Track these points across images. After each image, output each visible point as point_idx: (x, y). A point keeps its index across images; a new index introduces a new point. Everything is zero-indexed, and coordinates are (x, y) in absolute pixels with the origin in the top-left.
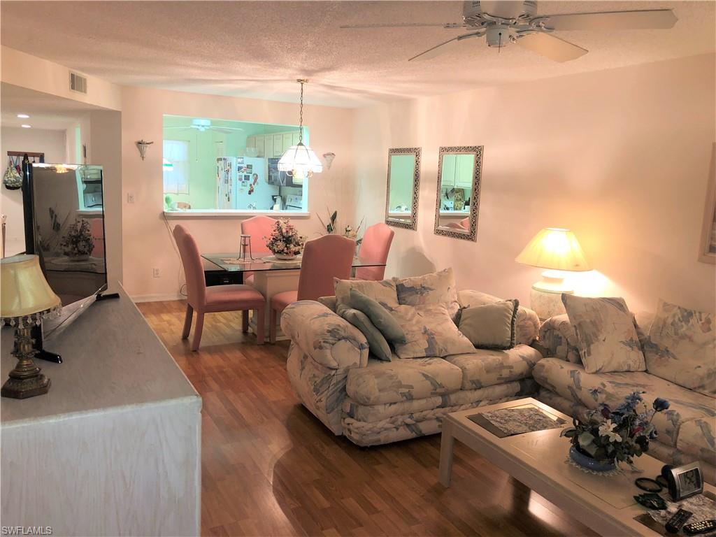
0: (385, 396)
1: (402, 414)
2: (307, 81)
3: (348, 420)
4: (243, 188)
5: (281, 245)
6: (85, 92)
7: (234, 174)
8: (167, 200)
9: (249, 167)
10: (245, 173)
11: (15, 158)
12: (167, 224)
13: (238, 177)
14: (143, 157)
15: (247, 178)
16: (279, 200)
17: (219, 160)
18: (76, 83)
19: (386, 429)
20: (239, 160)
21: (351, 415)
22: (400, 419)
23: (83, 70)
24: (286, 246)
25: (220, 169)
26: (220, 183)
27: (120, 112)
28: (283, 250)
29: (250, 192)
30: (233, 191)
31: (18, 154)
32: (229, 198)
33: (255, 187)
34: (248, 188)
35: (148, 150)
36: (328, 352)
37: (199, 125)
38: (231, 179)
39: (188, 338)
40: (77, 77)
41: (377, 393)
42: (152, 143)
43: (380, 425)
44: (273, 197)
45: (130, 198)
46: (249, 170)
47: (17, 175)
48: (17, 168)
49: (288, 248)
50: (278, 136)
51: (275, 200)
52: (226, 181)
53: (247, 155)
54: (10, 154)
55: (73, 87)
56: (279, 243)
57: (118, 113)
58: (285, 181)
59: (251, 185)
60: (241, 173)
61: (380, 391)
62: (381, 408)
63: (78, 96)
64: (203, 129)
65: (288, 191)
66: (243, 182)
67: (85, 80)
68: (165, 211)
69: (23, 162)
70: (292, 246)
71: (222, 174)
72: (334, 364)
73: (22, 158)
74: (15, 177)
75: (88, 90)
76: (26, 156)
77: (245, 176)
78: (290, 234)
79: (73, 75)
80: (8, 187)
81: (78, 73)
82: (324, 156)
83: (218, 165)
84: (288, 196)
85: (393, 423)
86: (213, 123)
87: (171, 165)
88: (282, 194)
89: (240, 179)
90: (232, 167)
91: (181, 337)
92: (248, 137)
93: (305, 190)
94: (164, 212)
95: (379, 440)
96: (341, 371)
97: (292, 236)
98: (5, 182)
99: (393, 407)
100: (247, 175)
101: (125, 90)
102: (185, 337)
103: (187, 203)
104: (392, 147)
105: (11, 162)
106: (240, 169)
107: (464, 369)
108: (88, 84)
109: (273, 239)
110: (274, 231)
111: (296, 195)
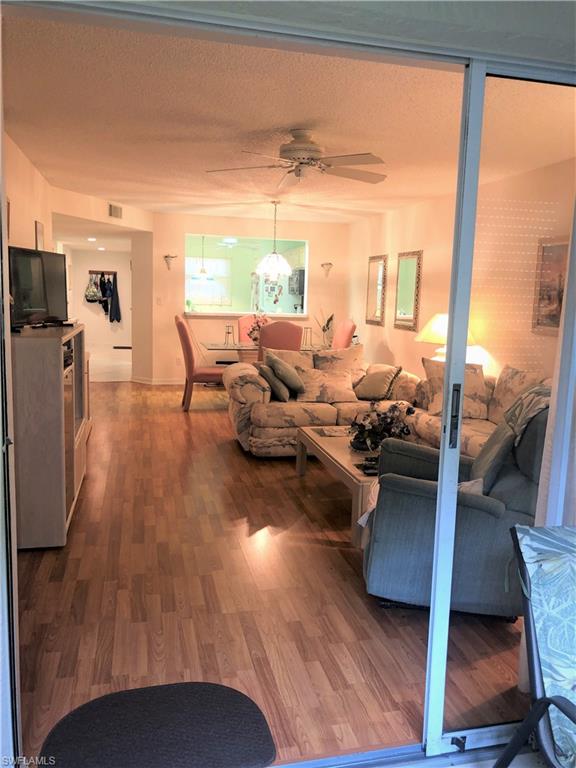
0: (271, 421)
1: (288, 436)
2: (279, 203)
3: (251, 438)
4: (269, 298)
5: (256, 334)
6: (121, 218)
7: (262, 286)
8: (188, 303)
11: (94, 276)
13: (265, 289)
14: (169, 268)
15: (273, 289)
16: (299, 309)
17: (253, 274)
18: (113, 211)
19: (274, 445)
21: (252, 435)
22: (286, 439)
23: (119, 201)
29: (275, 302)
30: (260, 302)
31: (97, 273)
32: (258, 308)
33: (279, 297)
34: (274, 299)
35: (173, 262)
36: (238, 391)
37: (227, 243)
38: (259, 291)
40: (114, 206)
41: (266, 418)
42: (176, 257)
43: (270, 441)
44: (294, 305)
45: (158, 300)
47: (95, 290)
48: (95, 284)
51: (296, 309)
54: (91, 272)
55: (111, 215)
56: (255, 332)
57: (150, 234)
59: (276, 296)
60: (267, 285)
61: (269, 416)
62: (271, 430)
63: (114, 221)
64: (231, 247)
66: (269, 293)
67: (120, 209)
68: (187, 311)
69: (101, 279)
72: (243, 400)
73: (100, 276)
74: (93, 292)
75: (123, 216)
76: (103, 274)
77: (271, 287)
79: (111, 206)
80: (89, 301)
81: (114, 204)
82: (322, 265)
83: (252, 278)
85: (280, 441)
86: (239, 241)
89: (267, 291)
90: (260, 279)
94: (185, 313)
95: (270, 453)
96: (248, 405)
98: (86, 296)
99: (280, 430)
101: (157, 216)
104: (370, 256)
105: (91, 279)
107: (339, 410)
108: (123, 211)
110: (254, 323)
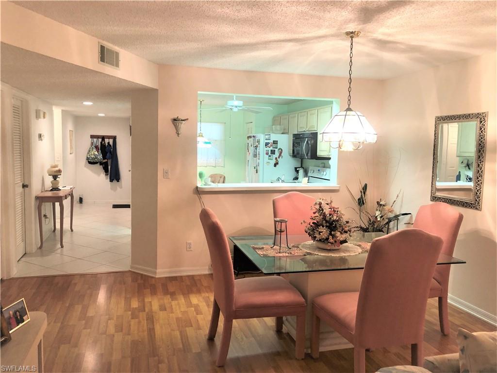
4: (269, 161)
5: (324, 232)
6: (117, 65)
7: (262, 149)
8: (201, 175)
9: (275, 142)
10: (271, 148)
11: (95, 140)
12: (200, 198)
13: (265, 152)
14: (178, 134)
15: (273, 152)
16: (301, 172)
17: (249, 137)
20: (267, 137)
24: (331, 234)
25: (250, 145)
26: (250, 157)
27: (156, 90)
28: (327, 239)
29: (275, 165)
30: (261, 165)
31: (97, 137)
32: (257, 171)
33: (280, 160)
34: (274, 161)
35: (183, 126)
37: (232, 106)
38: (259, 154)
39: (215, 339)
40: (107, 49)
42: (187, 119)
44: (296, 168)
45: (166, 173)
46: (274, 146)
47: (96, 153)
48: (96, 147)
49: (334, 236)
50: (303, 114)
51: (297, 172)
52: (255, 156)
53: (273, 133)
54: (92, 137)
56: (321, 229)
57: (154, 91)
58: (309, 155)
59: (276, 158)
60: (268, 149)
63: (108, 69)
64: (235, 110)
65: (310, 163)
66: (270, 156)
67: (117, 54)
68: (199, 185)
69: (101, 143)
70: (338, 234)
71: (252, 149)
73: (100, 140)
74: (94, 154)
76: (103, 138)
77: (271, 151)
78: (335, 218)
79: (102, 47)
80: (90, 163)
81: (108, 45)
83: (248, 141)
84: (311, 168)
86: (245, 104)
87: (210, 143)
88: (304, 166)
89: (267, 154)
90: (260, 143)
91: (207, 337)
92: (274, 117)
93: (333, 163)
94: (197, 187)
97: (338, 221)
98: (88, 159)
100: (273, 149)
102: (211, 338)
103: (223, 174)
104: (439, 115)
105: (92, 143)
106: (267, 144)
108: (121, 58)
109: (313, 223)
110: (314, 213)
111: (319, 167)
